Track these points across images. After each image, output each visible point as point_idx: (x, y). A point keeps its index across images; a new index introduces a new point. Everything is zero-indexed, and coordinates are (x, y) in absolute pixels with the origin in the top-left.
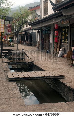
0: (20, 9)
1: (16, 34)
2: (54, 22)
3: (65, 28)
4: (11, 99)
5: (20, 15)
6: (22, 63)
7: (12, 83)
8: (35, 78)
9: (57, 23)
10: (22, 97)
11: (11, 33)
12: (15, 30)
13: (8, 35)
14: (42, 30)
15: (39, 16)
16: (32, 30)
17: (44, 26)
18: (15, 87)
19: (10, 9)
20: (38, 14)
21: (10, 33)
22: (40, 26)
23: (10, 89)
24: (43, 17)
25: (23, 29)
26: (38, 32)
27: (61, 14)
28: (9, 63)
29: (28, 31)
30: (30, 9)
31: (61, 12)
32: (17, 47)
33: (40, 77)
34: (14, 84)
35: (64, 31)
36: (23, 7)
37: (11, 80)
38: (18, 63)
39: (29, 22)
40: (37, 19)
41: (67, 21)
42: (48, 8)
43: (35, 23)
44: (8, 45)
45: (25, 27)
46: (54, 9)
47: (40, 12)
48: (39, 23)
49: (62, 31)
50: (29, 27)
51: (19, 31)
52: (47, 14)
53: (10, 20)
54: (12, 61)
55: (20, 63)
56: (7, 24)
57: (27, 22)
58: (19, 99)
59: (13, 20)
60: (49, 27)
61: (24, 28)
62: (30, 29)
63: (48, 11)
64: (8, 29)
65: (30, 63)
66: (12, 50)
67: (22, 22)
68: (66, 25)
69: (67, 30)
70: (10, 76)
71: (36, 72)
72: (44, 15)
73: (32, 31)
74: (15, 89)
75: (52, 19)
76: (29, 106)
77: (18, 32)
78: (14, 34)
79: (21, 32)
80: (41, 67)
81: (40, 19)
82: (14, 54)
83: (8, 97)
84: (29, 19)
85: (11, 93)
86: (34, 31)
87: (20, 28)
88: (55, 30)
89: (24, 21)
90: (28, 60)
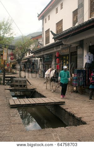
0: (23, 38)
1: (19, 61)
2: (55, 50)
3: (66, 56)
4: (13, 126)
5: (22, 44)
6: (24, 90)
7: (13, 109)
8: (37, 105)
9: (58, 52)
10: (23, 123)
11: (14, 60)
12: (18, 58)
13: (11, 63)
14: (44, 58)
15: (41, 44)
16: (34, 57)
17: (46, 54)
18: (16, 114)
19: (13, 38)
20: (40, 43)
21: (12, 61)
22: (42, 54)
23: (11, 115)
24: (45, 45)
25: (26, 57)
26: (41, 60)
27: (61, 43)
28: (11, 90)
29: (31, 59)
30: (33, 38)
31: (62, 42)
32: (20, 74)
33: (41, 103)
34: (16, 110)
35: (65, 59)
36: (25, 37)
37: (13, 107)
38: (20, 90)
39: (32, 50)
40: (39, 47)
41: (67, 50)
42: (49, 37)
43: (37, 51)
44: (11, 72)
45: (28, 55)
46: (55, 39)
47: (42, 41)
48: (41, 51)
49: (63, 59)
50: (31, 55)
51: (22, 58)
52: (49, 43)
53: (13, 48)
54: (14, 88)
55: (22, 90)
56: (10, 52)
57: (30, 50)
58: (20, 125)
59: (16, 49)
60: (51, 55)
61: (26, 55)
62: (33, 57)
63: (49, 40)
64: (11, 57)
65: (32, 89)
66: (15, 77)
67: (25, 50)
68: (67, 54)
69: (67, 57)
70: (12, 103)
71: (38, 99)
72: (46, 44)
73: (34, 59)
74: (16, 115)
75: (53, 47)
76: (30, 132)
77: (21, 60)
78: (17, 62)
79: (24, 60)
80: (43, 94)
81: (42, 47)
82: (17, 81)
83: (9, 124)
84: (32, 47)
85: (13, 119)
86: (36, 59)
87: (23, 56)
88: (56, 58)
89: (27, 49)
90: (29, 87)
